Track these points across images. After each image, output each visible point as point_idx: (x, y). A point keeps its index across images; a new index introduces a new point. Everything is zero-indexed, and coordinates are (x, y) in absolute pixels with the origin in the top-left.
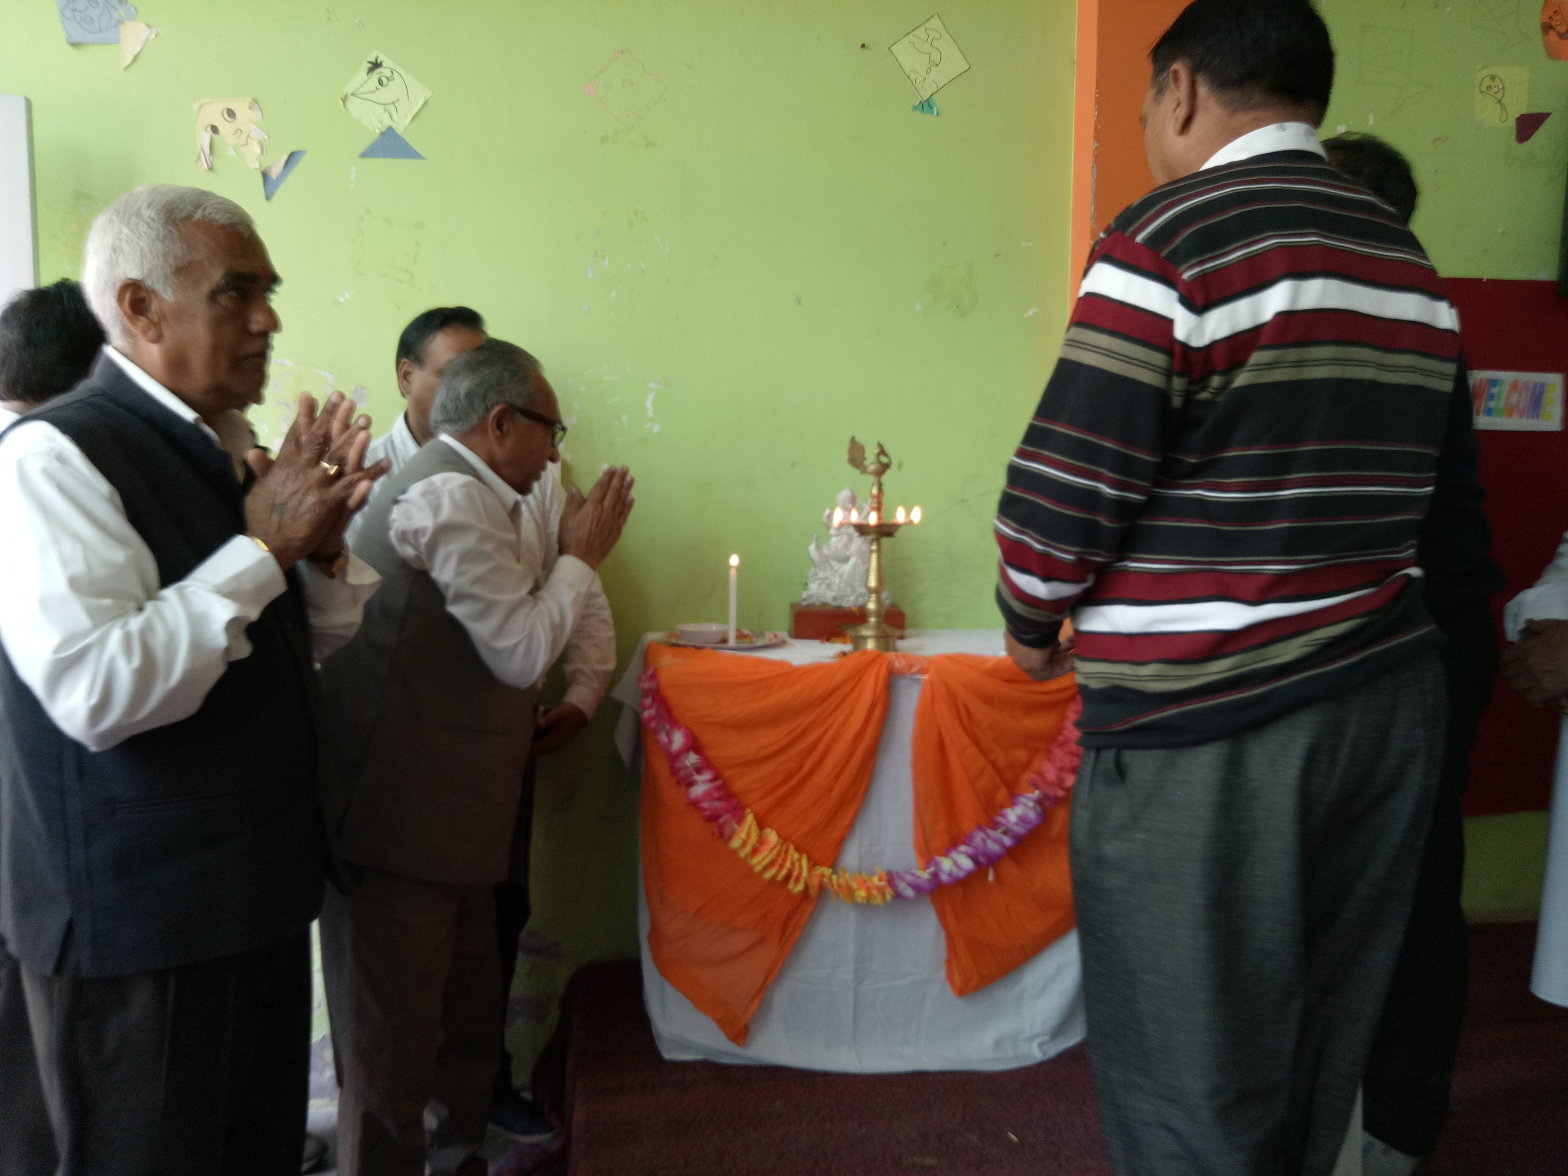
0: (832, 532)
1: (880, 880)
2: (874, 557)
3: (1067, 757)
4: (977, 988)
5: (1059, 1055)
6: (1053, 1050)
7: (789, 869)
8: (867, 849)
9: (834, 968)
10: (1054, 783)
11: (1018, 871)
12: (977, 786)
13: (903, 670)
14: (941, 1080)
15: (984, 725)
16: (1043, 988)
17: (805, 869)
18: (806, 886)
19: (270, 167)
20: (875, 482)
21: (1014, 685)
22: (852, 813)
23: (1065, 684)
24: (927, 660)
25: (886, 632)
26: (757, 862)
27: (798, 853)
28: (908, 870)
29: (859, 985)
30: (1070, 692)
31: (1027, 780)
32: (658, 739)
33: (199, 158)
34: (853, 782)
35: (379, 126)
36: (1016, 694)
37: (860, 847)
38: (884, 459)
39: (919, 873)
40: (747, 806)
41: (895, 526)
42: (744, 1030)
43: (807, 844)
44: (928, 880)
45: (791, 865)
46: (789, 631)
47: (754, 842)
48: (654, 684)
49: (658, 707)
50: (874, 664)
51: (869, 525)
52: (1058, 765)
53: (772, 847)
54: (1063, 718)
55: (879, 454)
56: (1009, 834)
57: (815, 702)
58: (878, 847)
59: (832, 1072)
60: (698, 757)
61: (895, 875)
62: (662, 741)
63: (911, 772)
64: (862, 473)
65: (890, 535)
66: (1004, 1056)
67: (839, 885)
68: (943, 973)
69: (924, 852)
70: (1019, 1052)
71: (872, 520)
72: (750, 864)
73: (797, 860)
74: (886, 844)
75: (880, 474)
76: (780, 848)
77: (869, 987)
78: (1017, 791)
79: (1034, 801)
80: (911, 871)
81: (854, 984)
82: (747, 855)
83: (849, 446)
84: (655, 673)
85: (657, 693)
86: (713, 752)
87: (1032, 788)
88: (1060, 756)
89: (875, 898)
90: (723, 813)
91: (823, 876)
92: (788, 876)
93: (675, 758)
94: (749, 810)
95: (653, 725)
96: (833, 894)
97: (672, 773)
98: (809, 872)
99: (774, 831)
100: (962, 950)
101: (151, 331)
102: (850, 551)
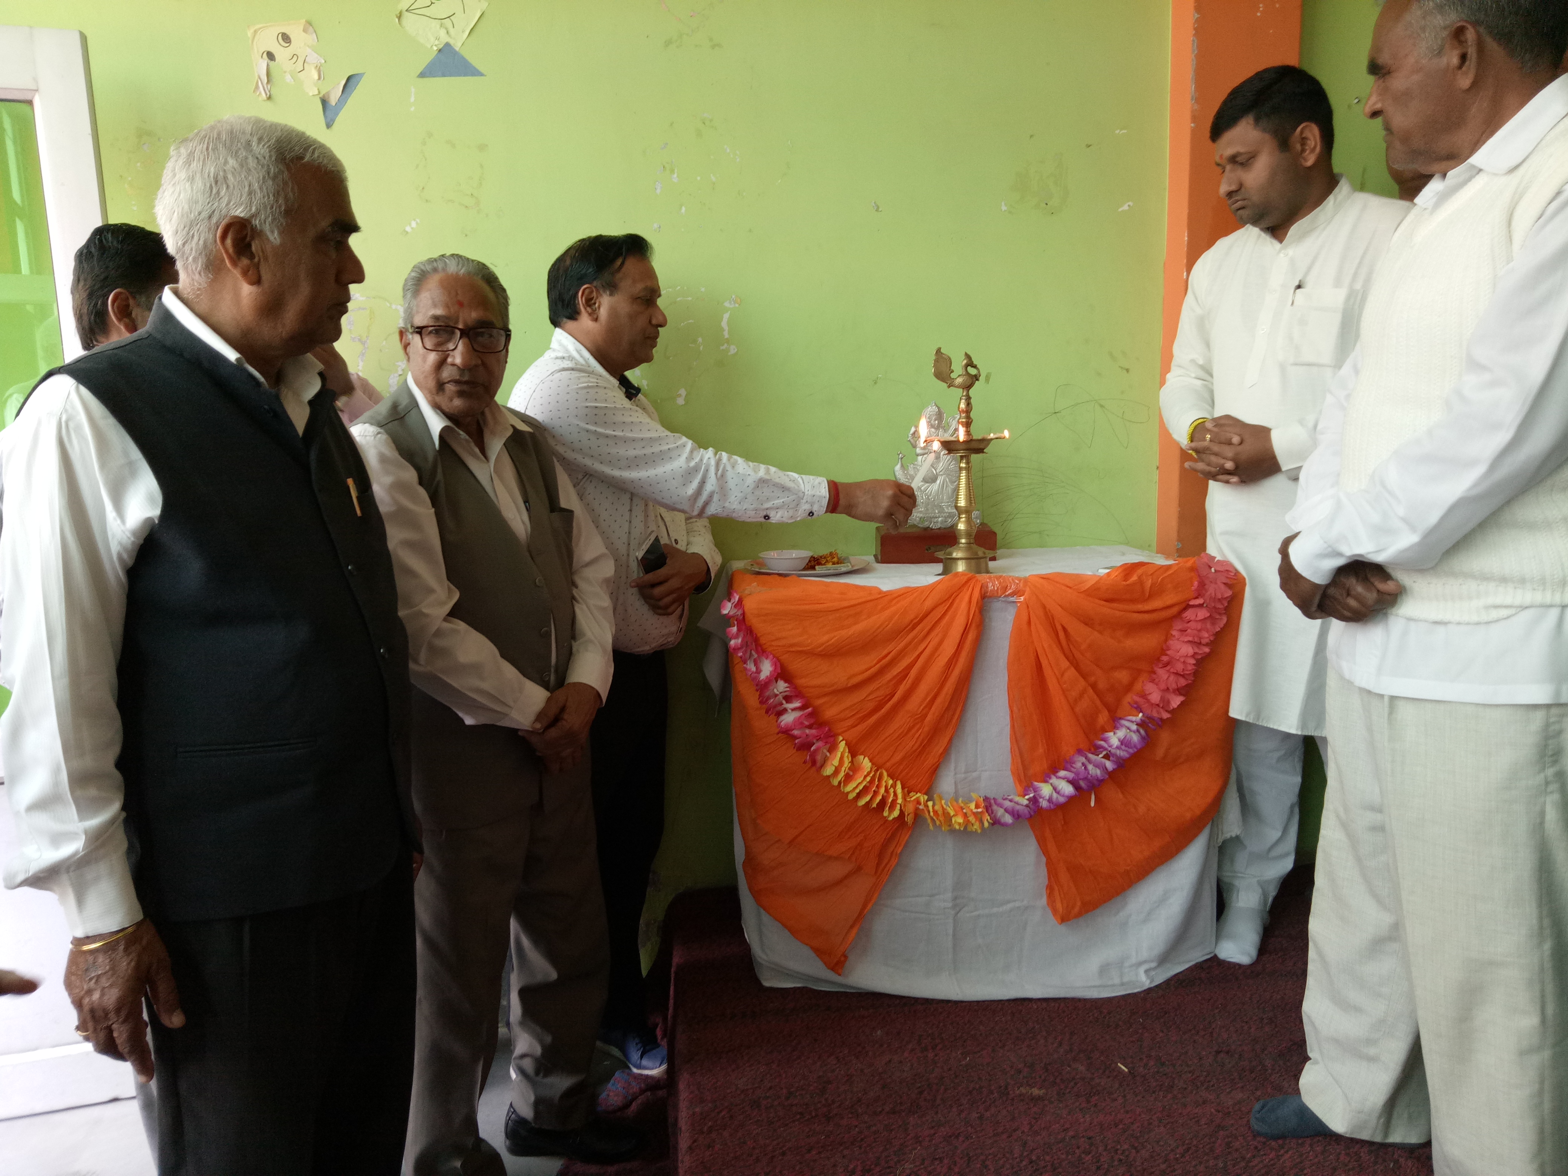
0: (918, 451)
1: (977, 807)
2: (964, 474)
3: (1172, 678)
4: (1079, 915)
5: (1168, 982)
6: (1161, 977)
7: (883, 796)
8: (963, 776)
9: (932, 896)
10: (1158, 705)
11: (1121, 796)
12: (1077, 709)
13: (998, 593)
14: (1046, 1008)
15: (1083, 647)
16: (1149, 914)
17: (900, 796)
18: (902, 813)
19: (328, 93)
20: (962, 396)
21: (1115, 605)
22: (946, 740)
23: (1169, 602)
24: (1022, 581)
25: (976, 554)
26: (851, 789)
27: (893, 780)
28: (1006, 797)
29: (958, 913)
30: (1175, 610)
31: (1129, 703)
32: (746, 669)
33: (257, 87)
34: (947, 709)
35: (437, 42)
36: (1118, 613)
37: (955, 774)
38: (972, 371)
39: (1018, 799)
40: (839, 734)
41: (986, 442)
42: (843, 959)
43: (901, 772)
44: (1027, 806)
45: (885, 791)
46: (875, 556)
47: (847, 769)
48: (740, 612)
49: (744, 635)
50: (966, 587)
51: (958, 441)
52: (1163, 686)
53: (866, 773)
54: (1168, 637)
55: (967, 366)
56: (1111, 758)
57: (905, 628)
58: (975, 774)
59: (933, 1000)
60: (786, 685)
61: (992, 802)
62: (750, 670)
63: (1007, 698)
64: (949, 387)
65: (980, 451)
66: (1110, 983)
67: (935, 812)
68: (1044, 900)
69: (1022, 778)
70: (1126, 979)
71: (962, 436)
72: (844, 792)
73: (892, 786)
74: (982, 771)
75: (968, 387)
76: (874, 775)
77: (968, 915)
78: (1119, 714)
79: (1137, 724)
80: (1010, 797)
81: (953, 912)
82: (840, 783)
83: (934, 358)
84: (740, 601)
85: (742, 621)
86: (801, 682)
87: (1134, 711)
88: (1165, 676)
89: (973, 824)
90: (815, 741)
91: (919, 803)
92: (883, 802)
93: (763, 687)
94: (841, 738)
95: (740, 654)
96: (929, 821)
97: (761, 702)
98: (904, 798)
99: (866, 758)
100: (1064, 876)
101: (250, 272)
102: (938, 471)
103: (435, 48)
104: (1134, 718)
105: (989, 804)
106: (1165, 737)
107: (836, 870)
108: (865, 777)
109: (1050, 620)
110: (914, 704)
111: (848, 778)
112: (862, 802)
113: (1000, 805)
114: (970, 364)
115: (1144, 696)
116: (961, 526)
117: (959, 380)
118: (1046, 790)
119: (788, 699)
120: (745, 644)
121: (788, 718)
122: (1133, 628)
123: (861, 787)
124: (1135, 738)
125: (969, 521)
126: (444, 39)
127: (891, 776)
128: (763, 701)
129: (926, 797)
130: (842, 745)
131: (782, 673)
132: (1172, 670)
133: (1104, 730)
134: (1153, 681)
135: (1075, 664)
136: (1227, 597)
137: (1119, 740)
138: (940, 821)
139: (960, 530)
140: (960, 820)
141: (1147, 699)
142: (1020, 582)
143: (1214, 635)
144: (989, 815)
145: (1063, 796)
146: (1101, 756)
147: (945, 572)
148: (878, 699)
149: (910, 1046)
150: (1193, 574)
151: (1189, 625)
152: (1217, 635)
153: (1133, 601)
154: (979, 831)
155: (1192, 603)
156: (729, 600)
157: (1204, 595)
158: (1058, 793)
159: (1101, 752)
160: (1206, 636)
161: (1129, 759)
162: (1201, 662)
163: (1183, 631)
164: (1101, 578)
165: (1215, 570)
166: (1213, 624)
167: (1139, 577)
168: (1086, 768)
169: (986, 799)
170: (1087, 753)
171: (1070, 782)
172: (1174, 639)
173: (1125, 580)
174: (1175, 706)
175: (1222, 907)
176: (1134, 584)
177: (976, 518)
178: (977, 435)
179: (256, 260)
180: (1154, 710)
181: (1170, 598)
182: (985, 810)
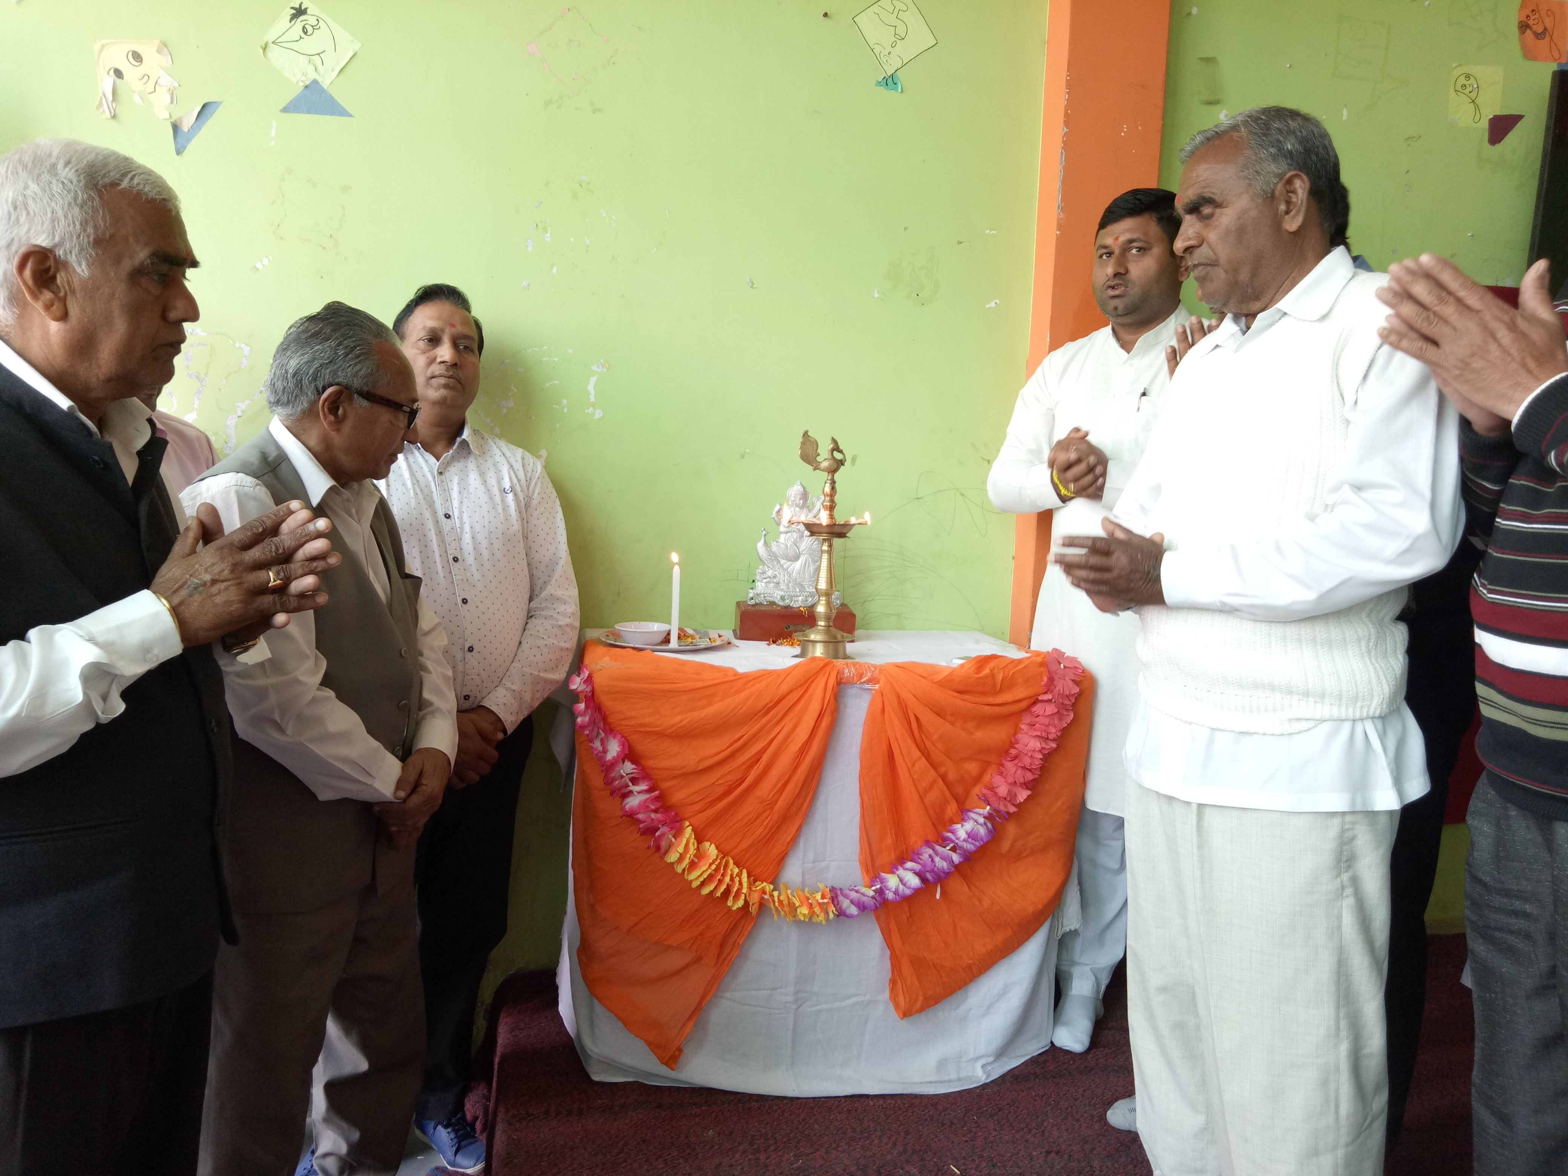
0: (782, 529)
1: (823, 897)
2: (825, 557)
3: (1019, 771)
4: (922, 1010)
5: (1003, 1077)
6: (998, 1070)
7: (728, 885)
8: (811, 865)
9: (774, 989)
10: (1005, 798)
11: (966, 888)
12: (927, 801)
13: (853, 679)
14: (882, 1105)
15: (935, 737)
16: (989, 1007)
17: (745, 885)
18: (746, 902)
19: (181, 118)
20: (828, 480)
21: (967, 697)
22: (796, 827)
23: (1018, 697)
24: (878, 669)
25: (835, 637)
26: (695, 877)
27: (739, 868)
28: (852, 887)
29: (799, 1007)
30: (1024, 704)
31: (977, 795)
32: (592, 748)
33: (100, 104)
34: (798, 796)
35: (304, 78)
36: (970, 706)
37: (803, 863)
38: (838, 456)
39: (864, 890)
40: (685, 819)
41: (847, 526)
42: (677, 1053)
43: (748, 860)
44: (873, 897)
45: (730, 880)
46: (734, 631)
47: (692, 856)
48: (589, 689)
49: (592, 714)
50: (822, 674)
51: (821, 525)
52: (1011, 779)
53: (711, 861)
54: (1017, 730)
55: (833, 450)
56: (958, 851)
57: (760, 711)
58: (823, 864)
59: (768, 1096)
60: (634, 766)
61: (839, 892)
62: (596, 749)
63: (858, 786)
64: (815, 469)
65: (842, 535)
66: (947, 1078)
67: (780, 902)
68: (887, 994)
69: (870, 868)
70: (963, 1074)
71: (824, 519)
72: (687, 880)
73: (737, 875)
74: (830, 861)
75: (833, 471)
76: (720, 863)
77: (810, 1009)
78: (968, 805)
79: (984, 817)
80: (856, 888)
81: (794, 1007)
82: (684, 870)
83: (801, 440)
84: (590, 677)
85: (592, 699)
86: (651, 763)
87: (982, 804)
88: (1013, 770)
89: (818, 916)
90: (660, 826)
91: (764, 892)
92: (727, 892)
93: (609, 767)
94: (687, 823)
95: (587, 732)
96: (774, 911)
97: (606, 784)
98: (750, 888)
99: (713, 845)
100: (907, 970)
101: (54, 307)
102: (800, 550)
103: (301, 84)
104: (981, 811)
105: (835, 895)
106: (1011, 830)
107: (675, 960)
108: (711, 865)
109: (903, 708)
110: (765, 789)
111: (693, 865)
112: (706, 891)
113: (846, 896)
114: (836, 448)
115: (992, 789)
116: (821, 609)
117: (825, 464)
118: (892, 881)
119: (634, 781)
120: (593, 722)
121: (633, 802)
122: (984, 720)
123: (705, 876)
124: (982, 831)
125: (829, 604)
126: (312, 75)
127: (736, 864)
128: (608, 782)
129: (772, 887)
130: (688, 831)
131: (630, 754)
132: (1020, 764)
133: (952, 822)
134: (1001, 774)
135: (926, 754)
136: (1074, 694)
137: (966, 833)
138: (785, 912)
139: (820, 612)
140: (805, 910)
141: (995, 792)
142: (876, 669)
143: (1061, 731)
144: (834, 906)
145: (909, 888)
146: (948, 848)
147: (803, 654)
148: (727, 784)
149: (741, 1148)
150: (1043, 669)
151: (1037, 719)
152: (1064, 730)
153: (984, 694)
154: (824, 923)
155: (1040, 698)
156: (579, 675)
157: (1052, 691)
158: (904, 885)
159: (948, 845)
160: (1053, 732)
161: (975, 852)
162: (1048, 757)
163: (1032, 725)
164: (954, 670)
165: (1064, 667)
166: (1060, 720)
167: (991, 670)
168: (933, 860)
169: (833, 889)
170: (934, 844)
171: (917, 874)
172: (1022, 732)
173: (977, 673)
174: (1022, 800)
175: (1059, 995)
176: (986, 677)
177: (837, 599)
178: (840, 520)
179: (62, 294)
180: (1001, 804)
181: (1020, 692)
182: (830, 902)
